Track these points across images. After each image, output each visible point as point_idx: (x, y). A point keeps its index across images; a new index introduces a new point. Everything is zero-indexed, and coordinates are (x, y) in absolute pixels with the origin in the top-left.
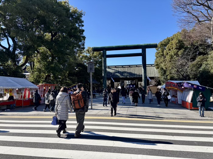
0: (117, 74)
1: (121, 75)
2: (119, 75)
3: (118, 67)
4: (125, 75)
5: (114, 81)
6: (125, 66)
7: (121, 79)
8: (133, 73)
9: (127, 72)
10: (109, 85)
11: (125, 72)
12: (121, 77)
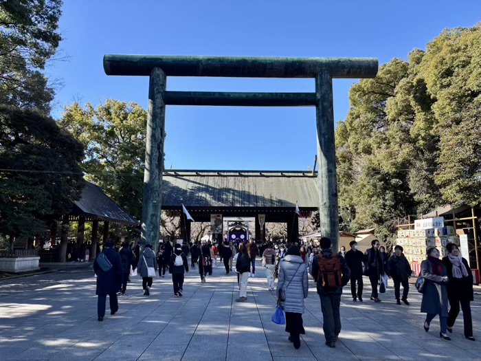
0: (204, 195)
1: (215, 199)
2: (208, 197)
3: (206, 174)
4: (227, 200)
5: (189, 217)
6: (225, 174)
7: (214, 213)
8: (252, 193)
9: (234, 191)
10: (173, 233)
11: (228, 190)
12: (215, 203)
